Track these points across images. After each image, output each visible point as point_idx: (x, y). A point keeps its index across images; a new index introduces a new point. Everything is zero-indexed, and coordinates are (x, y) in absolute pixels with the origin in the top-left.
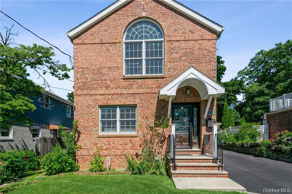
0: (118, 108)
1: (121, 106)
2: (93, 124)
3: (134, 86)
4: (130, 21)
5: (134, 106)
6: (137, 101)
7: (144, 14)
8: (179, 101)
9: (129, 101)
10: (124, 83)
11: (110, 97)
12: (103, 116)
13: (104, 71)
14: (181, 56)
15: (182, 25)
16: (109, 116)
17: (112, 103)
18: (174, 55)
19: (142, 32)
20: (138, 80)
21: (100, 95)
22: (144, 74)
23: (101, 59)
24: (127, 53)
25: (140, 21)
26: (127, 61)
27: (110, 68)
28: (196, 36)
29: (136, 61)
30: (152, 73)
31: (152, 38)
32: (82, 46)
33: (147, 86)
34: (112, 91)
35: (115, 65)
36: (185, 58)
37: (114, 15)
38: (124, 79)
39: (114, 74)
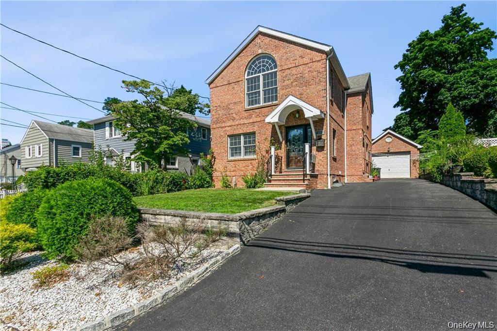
0: (242, 136)
1: (245, 134)
2: (224, 151)
3: (253, 116)
4: (249, 60)
5: (254, 133)
6: (255, 129)
7: (260, 51)
8: (291, 124)
9: (249, 130)
10: (246, 114)
11: (235, 127)
12: (231, 144)
13: (231, 106)
14: (292, 82)
15: (293, 52)
16: (235, 144)
17: (237, 132)
18: (287, 82)
19: (260, 67)
20: (256, 110)
21: (228, 126)
22: (262, 104)
23: (229, 97)
24: (248, 88)
25: (258, 57)
26: (248, 95)
27: (235, 103)
28: (306, 60)
29: (256, 93)
30: (269, 101)
31: (268, 70)
32: (216, 89)
33: (263, 115)
34: (237, 123)
35: (239, 100)
36: (296, 83)
37: (237, 58)
38: (245, 111)
39: (238, 108)
